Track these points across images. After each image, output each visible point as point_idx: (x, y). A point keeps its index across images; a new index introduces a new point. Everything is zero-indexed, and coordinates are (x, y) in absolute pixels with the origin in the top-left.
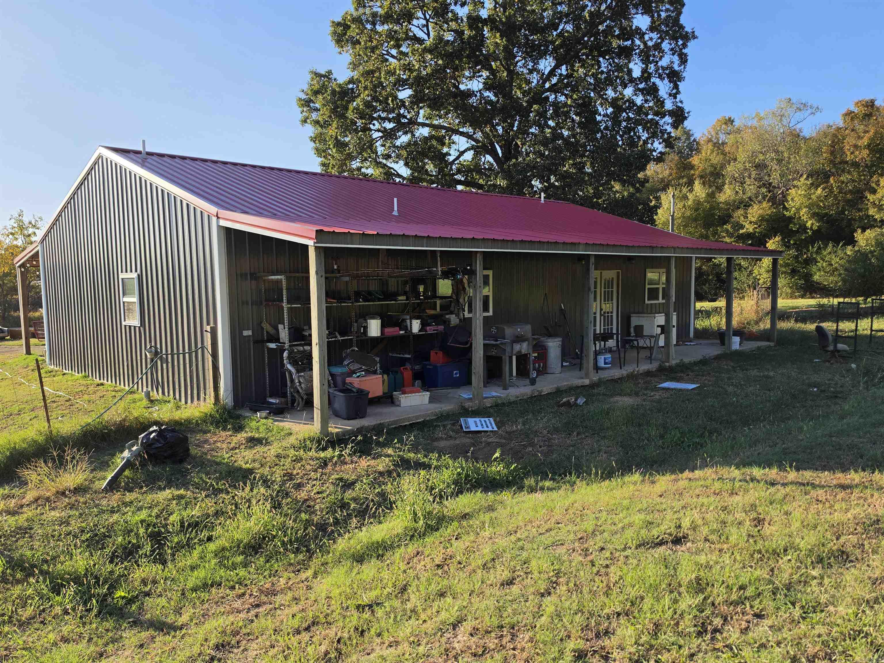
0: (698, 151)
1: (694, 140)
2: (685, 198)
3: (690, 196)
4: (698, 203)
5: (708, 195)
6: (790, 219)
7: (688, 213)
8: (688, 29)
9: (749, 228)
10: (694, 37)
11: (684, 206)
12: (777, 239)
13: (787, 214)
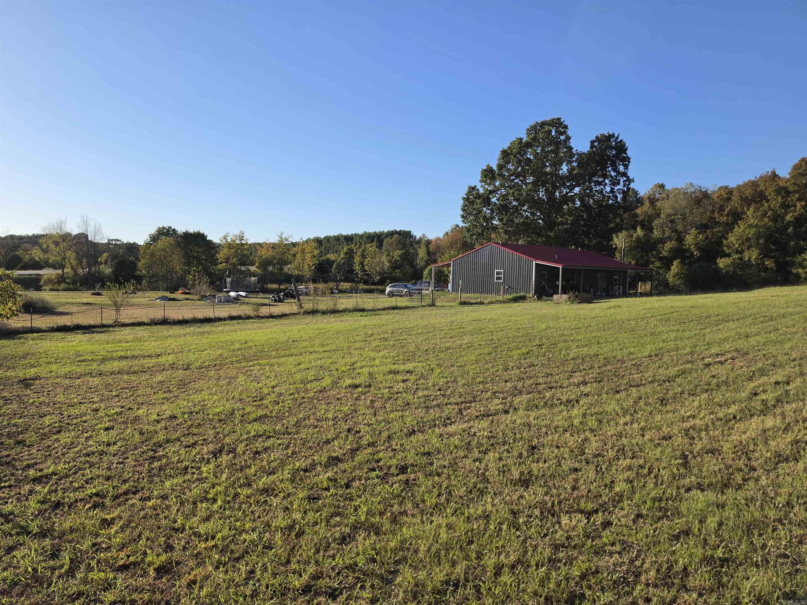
0: (642, 204)
1: (640, 197)
2: (632, 236)
3: (635, 235)
4: (638, 238)
5: (644, 235)
6: (686, 250)
7: (633, 245)
8: (631, 178)
9: (665, 254)
10: (634, 182)
11: (631, 241)
12: (678, 260)
13: (684, 247)
